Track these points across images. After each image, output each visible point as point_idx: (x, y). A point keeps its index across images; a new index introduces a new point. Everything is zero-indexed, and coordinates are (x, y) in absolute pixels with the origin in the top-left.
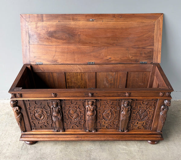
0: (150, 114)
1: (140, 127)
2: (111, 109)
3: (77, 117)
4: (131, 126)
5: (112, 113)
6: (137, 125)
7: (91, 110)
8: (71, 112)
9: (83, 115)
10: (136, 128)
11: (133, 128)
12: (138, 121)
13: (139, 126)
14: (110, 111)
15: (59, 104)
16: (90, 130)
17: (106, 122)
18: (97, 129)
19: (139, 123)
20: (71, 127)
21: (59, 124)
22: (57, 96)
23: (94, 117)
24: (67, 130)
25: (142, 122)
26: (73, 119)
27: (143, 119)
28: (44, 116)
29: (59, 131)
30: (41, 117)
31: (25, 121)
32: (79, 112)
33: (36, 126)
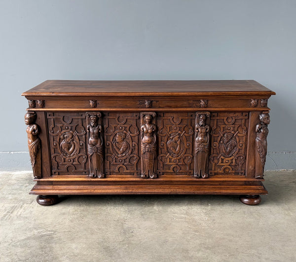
0: (241, 142)
1: (227, 170)
2: (179, 132)
3: (126, 150)
4: (213, 169)
5: (181, 141)
6: (222, 164)
7: (149, 131)
8: (118, 138)
9: (136, 145)
10: (221, 172)
11: (216, 171)
12: (222, 157)
13: (225, 167)
14: (178, 136)
15: (100, 123)
16: (147, 174)
17: (173, 160)
18: (158, 173)
19: (224, 161)
20: (117, 169)
21: (98, 161)
22: (98, 105)
23: (152, 146)
24: (109, 176)
25: (230, 159)
26: (119, 153)
27: (230, 152)
28: (75, 146)
29: (97, 177)
30: (69, 149)
31: (44, 156)
32: (130, 139)
33: (59, 168)
